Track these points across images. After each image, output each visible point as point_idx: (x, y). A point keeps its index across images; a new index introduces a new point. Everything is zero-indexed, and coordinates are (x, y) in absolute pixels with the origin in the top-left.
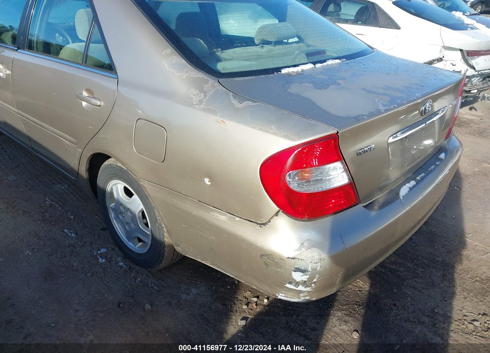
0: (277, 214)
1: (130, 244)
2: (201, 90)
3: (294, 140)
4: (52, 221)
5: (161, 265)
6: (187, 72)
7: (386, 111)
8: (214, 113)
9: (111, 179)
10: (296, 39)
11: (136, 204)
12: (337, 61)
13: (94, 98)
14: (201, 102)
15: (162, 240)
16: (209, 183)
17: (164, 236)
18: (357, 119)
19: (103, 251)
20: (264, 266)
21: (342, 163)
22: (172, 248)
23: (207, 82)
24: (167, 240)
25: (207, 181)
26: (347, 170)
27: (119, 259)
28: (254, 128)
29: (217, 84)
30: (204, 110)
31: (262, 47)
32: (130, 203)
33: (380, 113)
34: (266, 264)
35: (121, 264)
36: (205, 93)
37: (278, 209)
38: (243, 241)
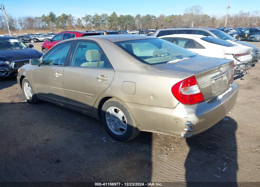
0: (178, 104)
1: (116, 133)
2: (147, 69)
3: (182, 78)
4: (80, 131)
5: (131, 137)
6: (140, 64)
7: (208, 69)
8: (153, 75)
9: (109, 107)
10: (167, 55)
11: (120, 115)
12: (187, 58)
13: (104, 77)
14: (147, 72)
15: (132, 126)
16: (153, 98)
17: (133, 124)
18: (200, 72)
19: (104, 138)
20: (176, 123)
21: (197, 85)
22: (137, 129)
23: (148, 67)
24: (134, 125)
25: (152, 97)
26: (199, 88)
27: (112, 140)
28: (168, 77)
29: (151, 67)
30: (149, 74)
31: (156, 58)
32: (117, 115)
33: (207, 70)
34: (176, 122)
35: (113, 141)
36: (148, 70)
37: (179, 102)
38: (168, 116)
